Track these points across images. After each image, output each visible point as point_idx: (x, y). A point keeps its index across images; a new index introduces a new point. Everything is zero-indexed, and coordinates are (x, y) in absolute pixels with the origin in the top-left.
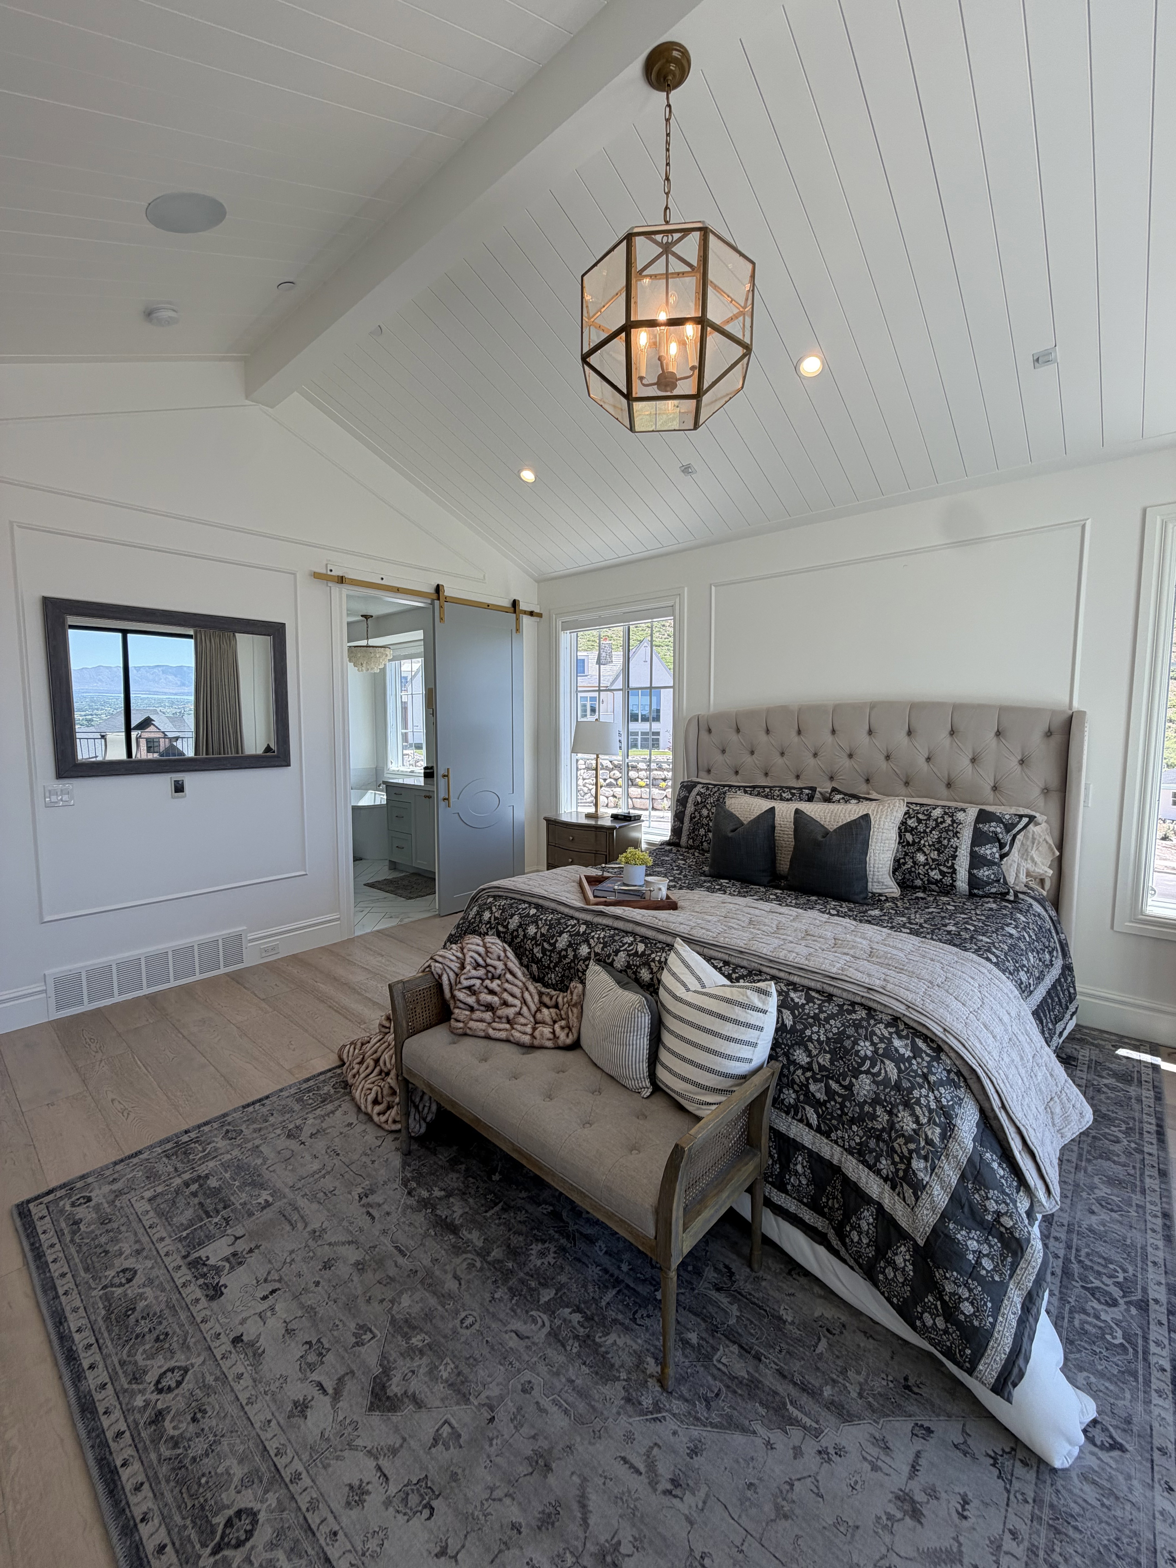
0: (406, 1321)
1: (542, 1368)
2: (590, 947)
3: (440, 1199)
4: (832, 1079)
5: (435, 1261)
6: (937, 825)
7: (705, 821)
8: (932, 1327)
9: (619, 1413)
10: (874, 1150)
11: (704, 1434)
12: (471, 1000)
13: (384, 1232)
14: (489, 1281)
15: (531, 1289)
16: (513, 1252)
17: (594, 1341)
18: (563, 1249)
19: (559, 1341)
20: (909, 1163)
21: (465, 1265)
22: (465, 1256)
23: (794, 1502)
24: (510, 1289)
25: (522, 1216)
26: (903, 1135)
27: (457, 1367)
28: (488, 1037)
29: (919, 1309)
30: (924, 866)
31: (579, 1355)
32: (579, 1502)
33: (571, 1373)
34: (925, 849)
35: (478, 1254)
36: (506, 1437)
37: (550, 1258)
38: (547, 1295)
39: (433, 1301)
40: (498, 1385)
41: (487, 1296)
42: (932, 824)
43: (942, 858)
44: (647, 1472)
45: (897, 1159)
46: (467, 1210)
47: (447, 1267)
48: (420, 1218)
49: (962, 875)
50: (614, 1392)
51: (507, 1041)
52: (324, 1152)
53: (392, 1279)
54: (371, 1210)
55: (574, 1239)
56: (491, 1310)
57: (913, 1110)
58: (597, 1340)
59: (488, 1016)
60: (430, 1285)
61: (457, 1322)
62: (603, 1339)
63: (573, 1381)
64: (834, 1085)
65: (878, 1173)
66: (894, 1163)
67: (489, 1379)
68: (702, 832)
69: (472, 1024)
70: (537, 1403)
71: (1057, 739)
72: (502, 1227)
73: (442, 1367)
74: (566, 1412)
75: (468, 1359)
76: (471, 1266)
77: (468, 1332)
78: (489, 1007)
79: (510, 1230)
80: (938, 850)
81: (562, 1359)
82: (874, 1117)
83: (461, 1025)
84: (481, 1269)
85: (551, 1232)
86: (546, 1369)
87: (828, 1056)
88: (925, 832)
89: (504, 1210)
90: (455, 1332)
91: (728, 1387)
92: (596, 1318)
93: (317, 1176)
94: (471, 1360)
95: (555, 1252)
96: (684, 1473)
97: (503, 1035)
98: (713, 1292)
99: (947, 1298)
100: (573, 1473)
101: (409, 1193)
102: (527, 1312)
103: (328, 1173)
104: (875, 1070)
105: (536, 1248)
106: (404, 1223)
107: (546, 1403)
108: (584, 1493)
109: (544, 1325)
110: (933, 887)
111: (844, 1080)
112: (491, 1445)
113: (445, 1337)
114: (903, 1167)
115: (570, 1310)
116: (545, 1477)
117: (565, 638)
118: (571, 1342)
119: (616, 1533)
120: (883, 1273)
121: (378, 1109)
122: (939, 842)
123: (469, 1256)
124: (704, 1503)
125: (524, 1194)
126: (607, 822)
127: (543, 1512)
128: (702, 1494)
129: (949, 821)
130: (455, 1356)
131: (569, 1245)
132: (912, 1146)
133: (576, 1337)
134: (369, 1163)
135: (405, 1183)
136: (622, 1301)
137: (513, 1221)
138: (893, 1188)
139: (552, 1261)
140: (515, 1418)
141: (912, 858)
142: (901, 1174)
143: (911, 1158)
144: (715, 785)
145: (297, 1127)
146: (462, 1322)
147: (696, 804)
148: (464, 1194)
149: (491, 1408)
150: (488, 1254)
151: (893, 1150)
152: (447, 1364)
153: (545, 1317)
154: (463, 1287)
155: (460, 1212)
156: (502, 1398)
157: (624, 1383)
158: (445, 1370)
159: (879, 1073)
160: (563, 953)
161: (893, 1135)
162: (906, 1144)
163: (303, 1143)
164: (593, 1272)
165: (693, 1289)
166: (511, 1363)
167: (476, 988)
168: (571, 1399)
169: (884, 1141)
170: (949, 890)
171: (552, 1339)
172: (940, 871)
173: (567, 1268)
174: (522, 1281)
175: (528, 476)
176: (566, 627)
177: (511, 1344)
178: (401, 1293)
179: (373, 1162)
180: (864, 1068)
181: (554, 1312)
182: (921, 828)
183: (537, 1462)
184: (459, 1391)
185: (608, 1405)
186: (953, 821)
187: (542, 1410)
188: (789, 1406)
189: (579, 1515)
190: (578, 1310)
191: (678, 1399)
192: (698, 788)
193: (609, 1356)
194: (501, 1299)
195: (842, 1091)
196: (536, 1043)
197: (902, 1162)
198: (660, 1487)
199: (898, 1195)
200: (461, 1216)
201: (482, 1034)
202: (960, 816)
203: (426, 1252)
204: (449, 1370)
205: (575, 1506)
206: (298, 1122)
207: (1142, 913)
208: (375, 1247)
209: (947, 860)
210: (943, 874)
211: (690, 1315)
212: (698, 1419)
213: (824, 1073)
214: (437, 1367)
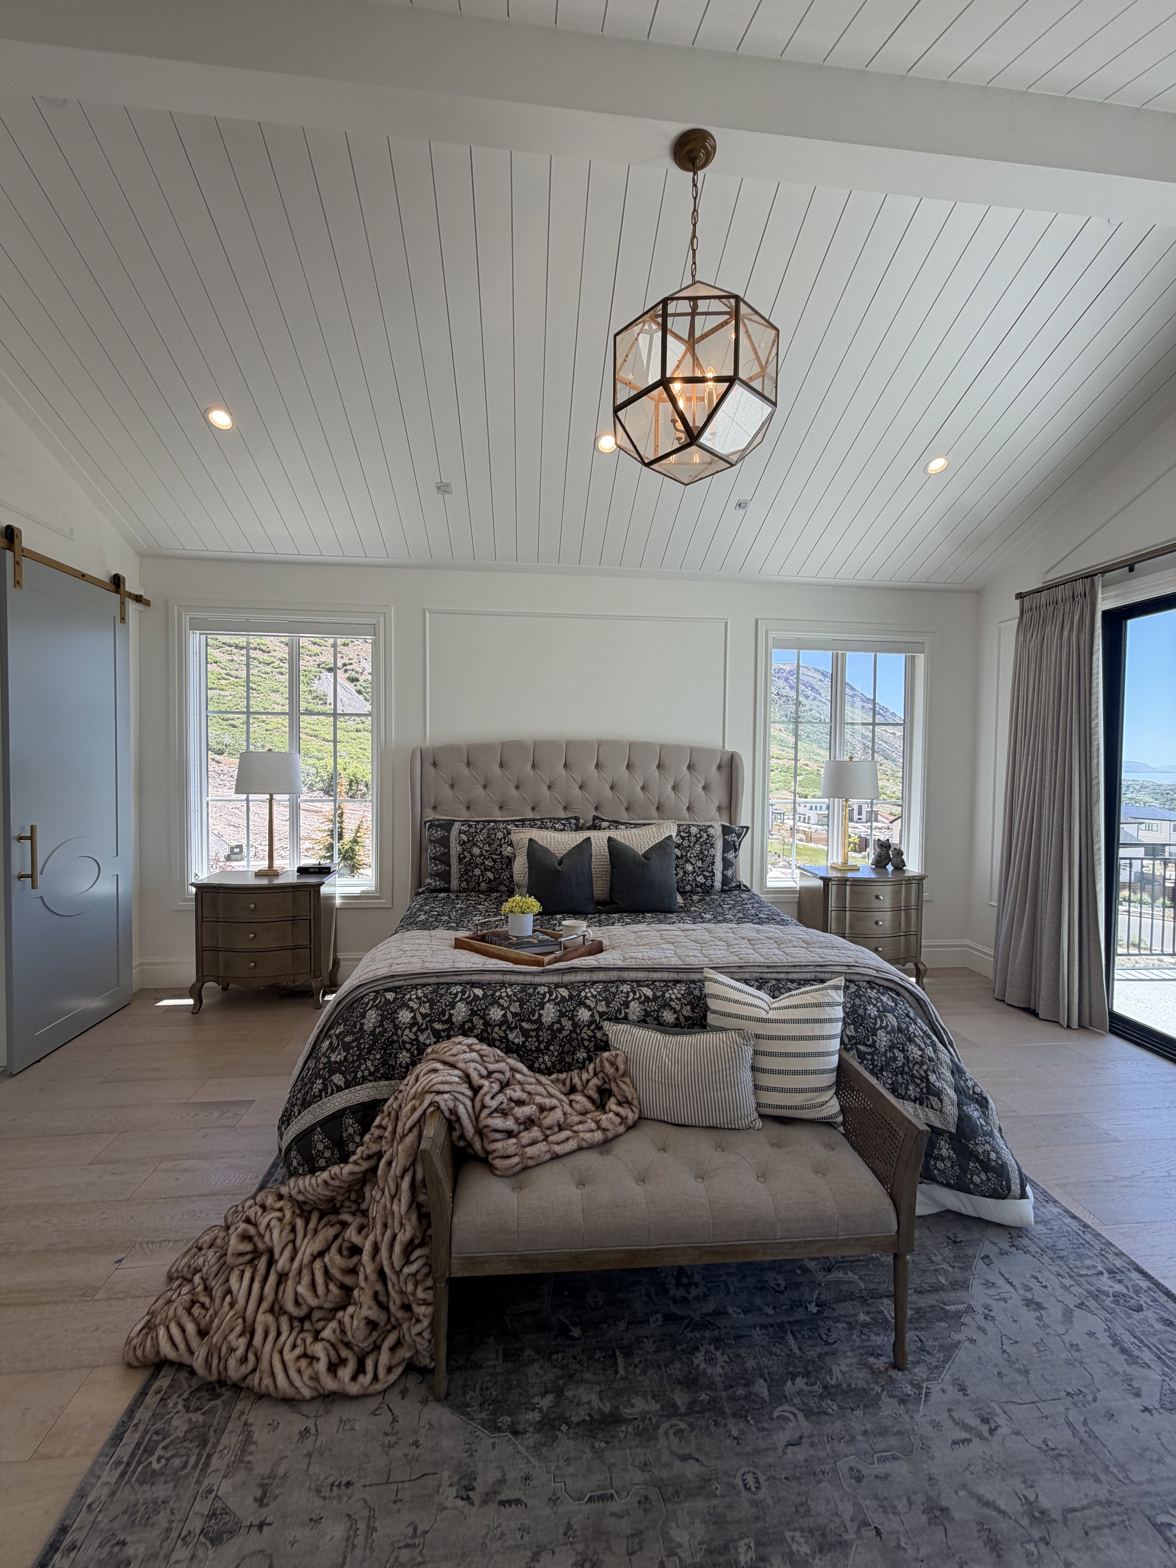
0: (710, 1552)
1: (841, 1447)
2: (589, 1008)
3: (556, 1405)
4: (859, 1044)
5: (645, 1466)
6: (697, 840)
7: (479, 861)
8: (981, 1183)
9: (912, 1418)
10: (903, 1083)
11: (950, 1372)
12: (510, 1124)
13: (554, 1500)
14: (712, 1428)
15: (747, 1397)
16: (691, 1382)
17: (832, 1386)
18: (717, 1341)
19: (818, 1413)
20: (928, 1080)
21: (674, 1440)
22: (661, 1431)
23: (1017, 1359)
24: (734, 1415)
25: (649, 1346)
26: (917, 1063)
27: (802, 1530)
28: (556, 1157)
29: (969, 1177)
30: (693, 873)
31: (841, 1408)
32: (984, 1505)
33: (858, 1427)
34: (692, 860)
35: (669, 1416)
36: (901, 1529)
37: (721, 1358)
38: (761, 1388)
39: (700, 1504)
40: (841, 1500)
41: (729, 1441)
42: (693, 839)
43: (705, 865)
44: (970, 1434)
45: (918, 1081)
46: (597, 1388)
47: (665, 1458)
48: (566, 1445)
49: (718, 877)
50: (889, 1407)
51: (580, 1149)
52: (318, 1502)
53: (638, 1534)
54: (502, 1497)
55: (711, 1324)
56: (749, 1449)
57: (915, 1042)
58: (833, 1382)
59: (535, 1133)
60: (677, 1493)
61: (744, 1494)
62: (834, 1378)
63: (866, 1430)
64: (862, 1048)
65: (909, 1099)
66: (918, 1086)
67: (832, 1504)
68: (477, 872)
69: (530, 1151)
70: (876, 1476)
71: (725, 771)
72: (650, 1372)
73: (795, 1547)
74: (895, 1458)
75: (797, 1512)
76: (679, 1432)
77: (763, 1490)
78: (529, 1123)
79: (659, 1367)
80: (701, 859)
81: (838, 1424)
82: (895, 1059)
83: (516, 1159)
84: (692, 1427)
85: (689, 1335)
86: (842, 1445)
87: (852, 1027)
88: (689, 846)
89: (628, 1354)
90: (755, 1504)
91: (916, 1329)
92: (810, 1368)
93: (360, 1540)
94: (801, 1509)
95: (717, 1349)
96: (979, 1409)
97: (572, 1145)
98: (829, 1276)
99: (982, 1157)
100: (956, 1492)
101: (516, 1433)
102: (772, 1419)
103: (371, 1518)
104: (884, 1024)
105: (699, 1359)
106: (558, 1467)
107: (879, 1469)
108: (977, 1496)
109: (795, 1414)
110: (699, 889)
111: (868, 1040)
112: (905, 1550)
113: (757, 1519)
114: (924, 1085)
115: (789, 1383)
116: (953, 1519)
117: (195, 639)
118: (824, 1404)
119: (1017, 1494)
120: (936, 1168)
121: (345, 1373)
122: (702, 853)
123: (664, 1426)
124: (1005, 1413)
125: (622, 1325)
126: (292, 878)
127: (985, 1544)
128: (998, 1411)
129: (705, 836)
130: (788, 1524)
131: (716, 1332)
132: (925, 1067)
133: (822, 1397)
134: (413, 1451)
135: (493, 1427)
136: (803, 1337)
137: (649, 1357)
138: (921, 1104)
139: (725, 1358)
140: (884, 1507)
141: (683, 869)
142: (925, 1090)
143: (928, 1075)
144: (478, 822)
145: (212, 1515)
146: (749, 1489)
147: (462, 843)
148: (571, 1376)
149: (865, 1524)
150: (674, 1405)
151: (913, 1076)
152: (793, 1538)
153: (786, 1407)
154: (703, 1458)
155: (594, 1398)
156: (857, 1506)
157: (885, 1393)
158: (799, 1544)
159: (887, 1026)
160: (556, 1027)
161: (911, 1065)
162: (920, 1068)
163: (261, 1526)
164: (758, 1335)
165: (819, 1284)
166: (823, 1472)
167: (504, 1106)
168: (883, 1445)
169: (906, 1073)
170: (707, 890)
171: (814, 1418)
172: (704, 876)
173: (742, 1351)
174: (732, 1399)
175: (221, 419)
176: (197, 625)
177: (801, 1457)
178: (665, 1534)
179: (416, 1444)
180: (878, 1026)
181: (785, 1397)
182: (686, 843)
183: (936, 1517)
184: (832, 1547)
185: (900, 1420)
186: (708, 836)
187: (886, 1477)
188: (947, 1308)
189: (994, 1513)
190: (793, 1376)
191: (915, 1367)
192: (457, 826)
193: (853, 1386)
194: (742, 1432)
195: (869, 1050)
196: (610, 1135)
197: (922, 1082)
198: (986, 1434)
199: (927, 1107)
200: (601, 1400)
201: (548, 1156)
202: (711, 831)
203: (625, 1470)
204: (802, 1540)
205: (986, 1511)
206: (203, 1506)
207: (766, 887)
208: (569, 1526)
209: (709, 867)
210: (706, 877)
211: (844, 1304)
212: (937, 1367)
213: (853, 1041)
214: (792, 1553)
